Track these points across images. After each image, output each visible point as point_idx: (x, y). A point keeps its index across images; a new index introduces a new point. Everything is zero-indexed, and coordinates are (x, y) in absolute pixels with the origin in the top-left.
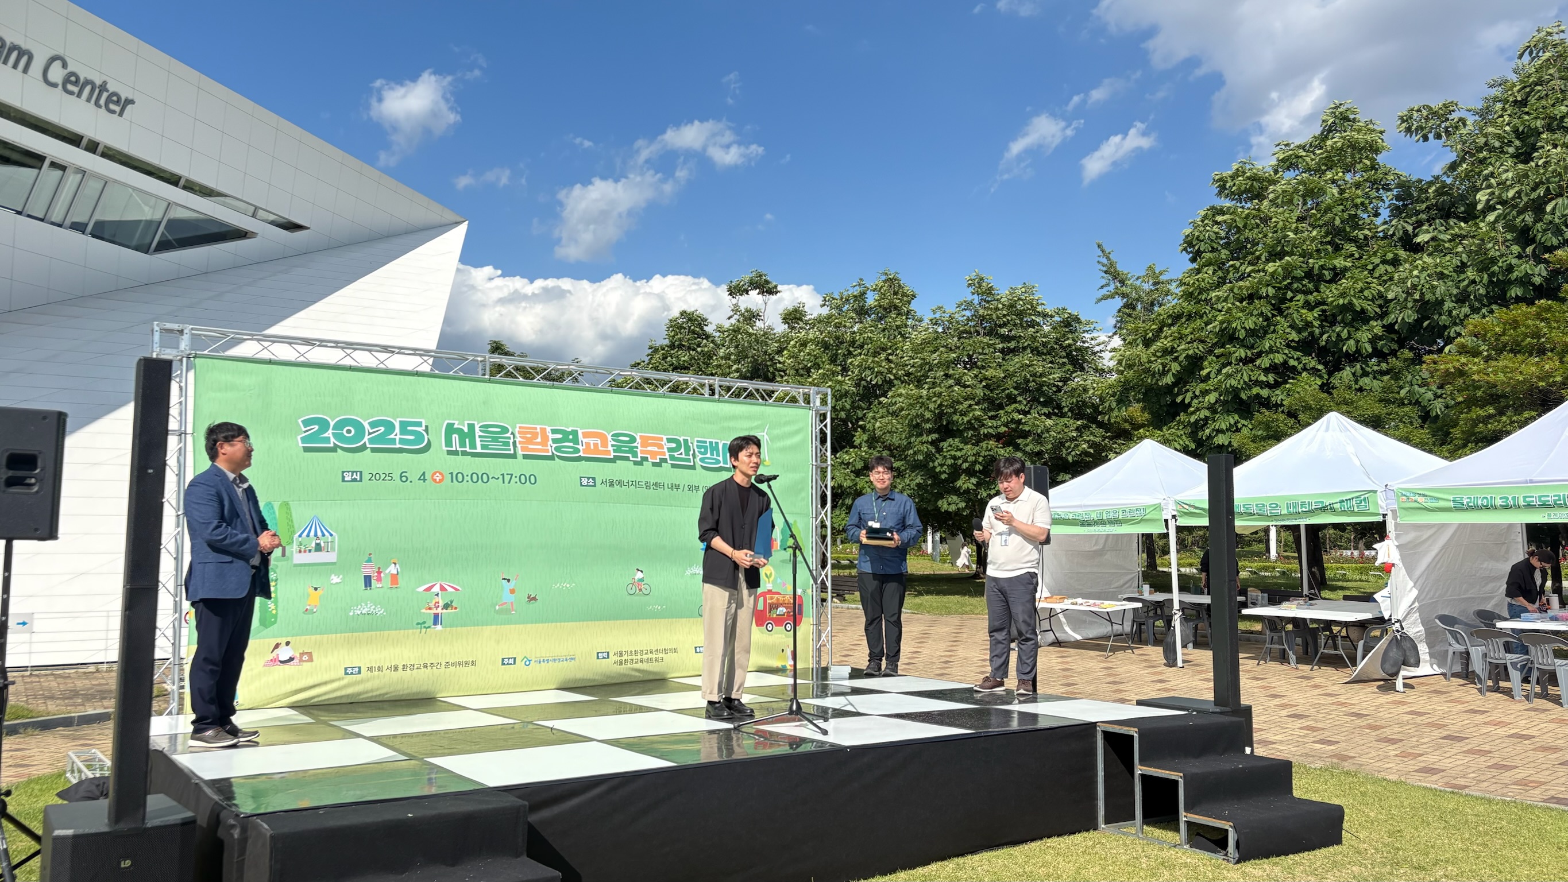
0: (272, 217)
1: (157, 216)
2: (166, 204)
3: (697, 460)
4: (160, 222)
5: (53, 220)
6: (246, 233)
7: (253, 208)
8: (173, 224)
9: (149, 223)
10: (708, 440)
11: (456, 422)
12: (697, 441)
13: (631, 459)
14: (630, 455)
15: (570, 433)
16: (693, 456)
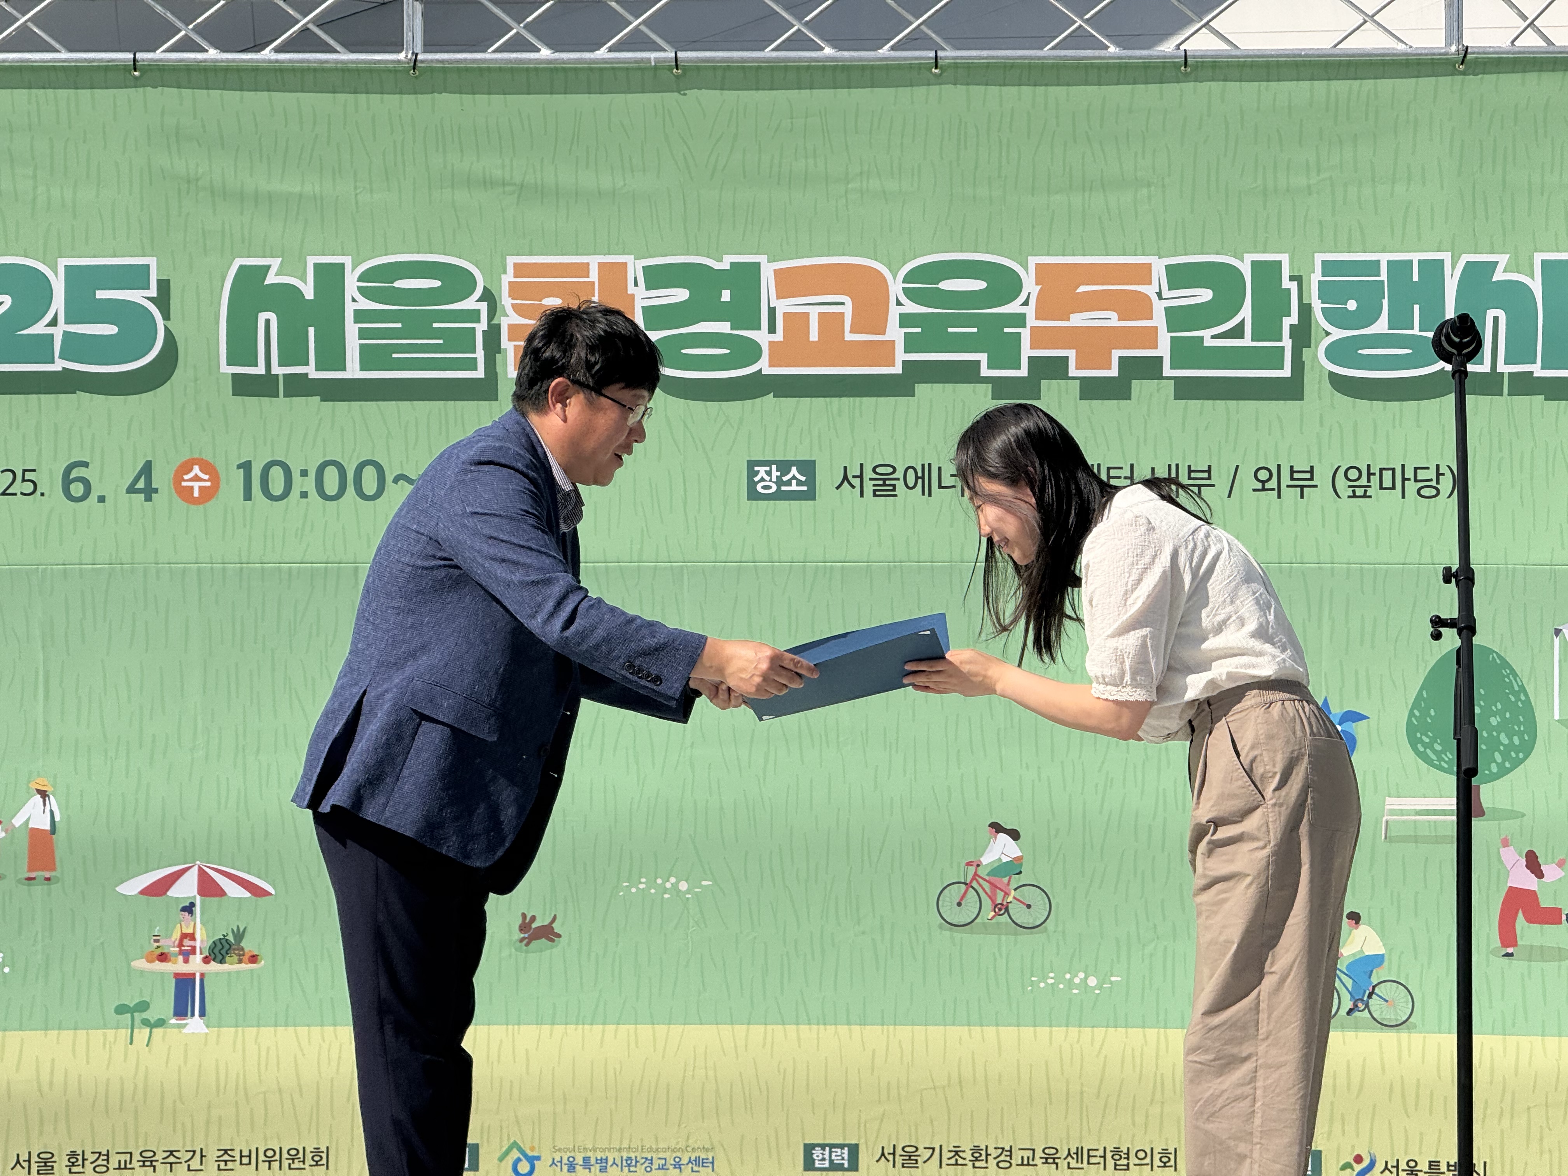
3: (1319, 359)
10: (1384, 258)
11: (275, 263)
12: (1329, 268)
13: (985, 372)
14: (983, 358)
15: (720, 279)
16: (1302, 335)
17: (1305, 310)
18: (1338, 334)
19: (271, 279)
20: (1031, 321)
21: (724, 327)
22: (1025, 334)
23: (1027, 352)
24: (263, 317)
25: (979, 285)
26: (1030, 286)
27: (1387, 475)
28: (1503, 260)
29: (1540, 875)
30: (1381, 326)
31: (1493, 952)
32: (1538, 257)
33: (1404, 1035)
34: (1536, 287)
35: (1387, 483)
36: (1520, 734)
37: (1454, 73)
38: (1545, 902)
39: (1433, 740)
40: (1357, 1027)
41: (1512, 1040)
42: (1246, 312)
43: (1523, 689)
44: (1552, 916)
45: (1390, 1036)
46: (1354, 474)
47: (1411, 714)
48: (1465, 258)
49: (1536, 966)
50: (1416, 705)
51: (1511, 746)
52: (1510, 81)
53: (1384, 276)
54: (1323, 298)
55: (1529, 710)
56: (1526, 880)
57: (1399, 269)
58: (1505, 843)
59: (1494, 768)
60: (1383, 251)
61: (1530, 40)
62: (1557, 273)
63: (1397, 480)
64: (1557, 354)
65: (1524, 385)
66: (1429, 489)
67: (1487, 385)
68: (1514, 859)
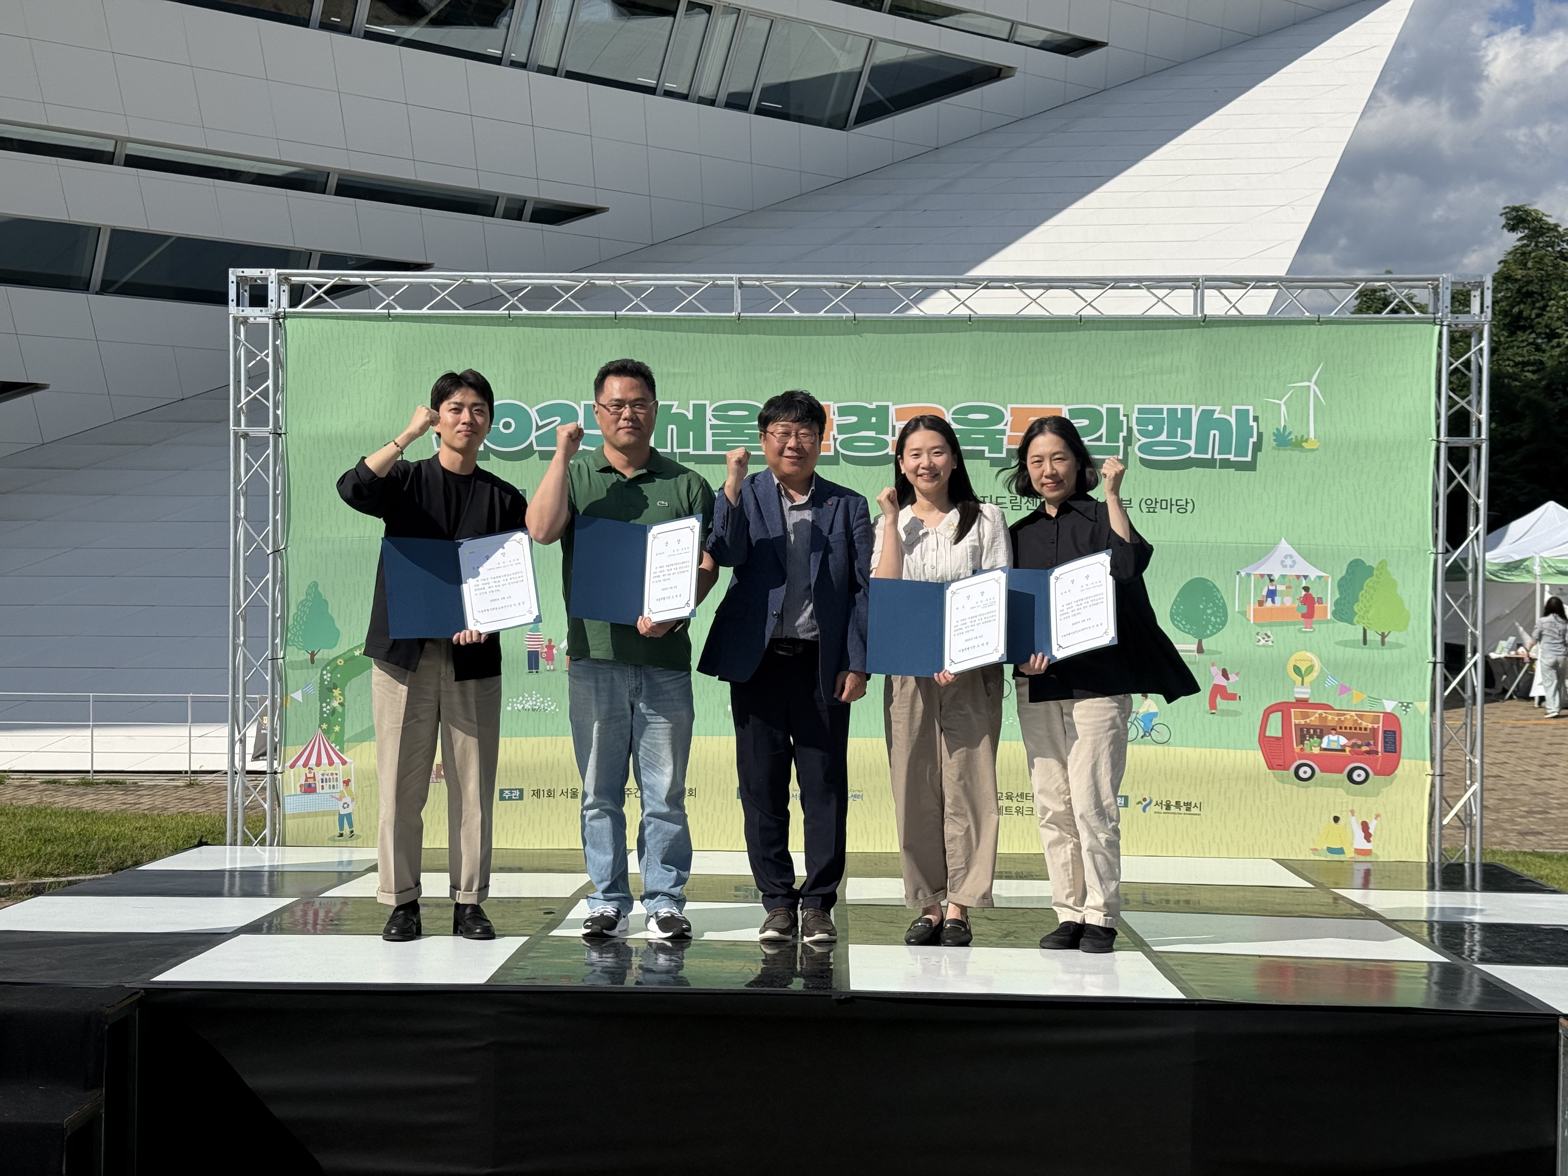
0: (1042, 36)
1: (857, 65)
2: (868, 41)
3: (1135, 451)
4: (861, 73)
5: (702, 94)
6: (1000, 70)
7: (1010, 24)
8: (880, 73)
9: (846, 76)
10: (1165, 407)
11: (676, 403)
12: (1140, 411)
13: (987, 455)
14: (986, 449)
15: (872, 413)
16: (1128, 441)
17: (1130, 430)
18: (1144, 440)
19: (674, 411)
20: (1008, 433)
21: (872, 434)
22: (1005, 438)
23: (1006, 446)
24: (670, 427)
25: (986, 416)
26: (1008, 417)
27: (1164, 503)
28: (1218, 408)
29: (1228, 679)
30: (1163, 437)
31: (1206, 712)
32: (1234, 408)
33: (1166, 748)
34: (1233, 421)
35: (1164, 506)
36: (1220, 618)
37: (1200, 327)
38: (1230, 690)
39: (1181, 620)
40: (1145, 743)
41: (1214, 750)
42: (1103, 430)
43: (1222, 597)
44: (1233, 697)
45: (1160, 748)
46: (1149, 502)
47: (1172, 608)
48: (1201, 408)
49: (1225, 718)
50: (1174, 604)
51: (1216, 623)
52: (1224, 331)
53: (1165, 415)
54: (1138, 424)
55: (1224, 607)
56: (1222, 682)
57: (1172, 412)
58: (1213, 665)
59: (1209, 632)
60: (1166, 404)
61: (1233, 312)
62: (1242, 415)
63: (1168, 505)
64: (1241, 450)
65: (1226, 464)
66: (1182, 509)
67: (1210, 464)
68: (1216, 672)
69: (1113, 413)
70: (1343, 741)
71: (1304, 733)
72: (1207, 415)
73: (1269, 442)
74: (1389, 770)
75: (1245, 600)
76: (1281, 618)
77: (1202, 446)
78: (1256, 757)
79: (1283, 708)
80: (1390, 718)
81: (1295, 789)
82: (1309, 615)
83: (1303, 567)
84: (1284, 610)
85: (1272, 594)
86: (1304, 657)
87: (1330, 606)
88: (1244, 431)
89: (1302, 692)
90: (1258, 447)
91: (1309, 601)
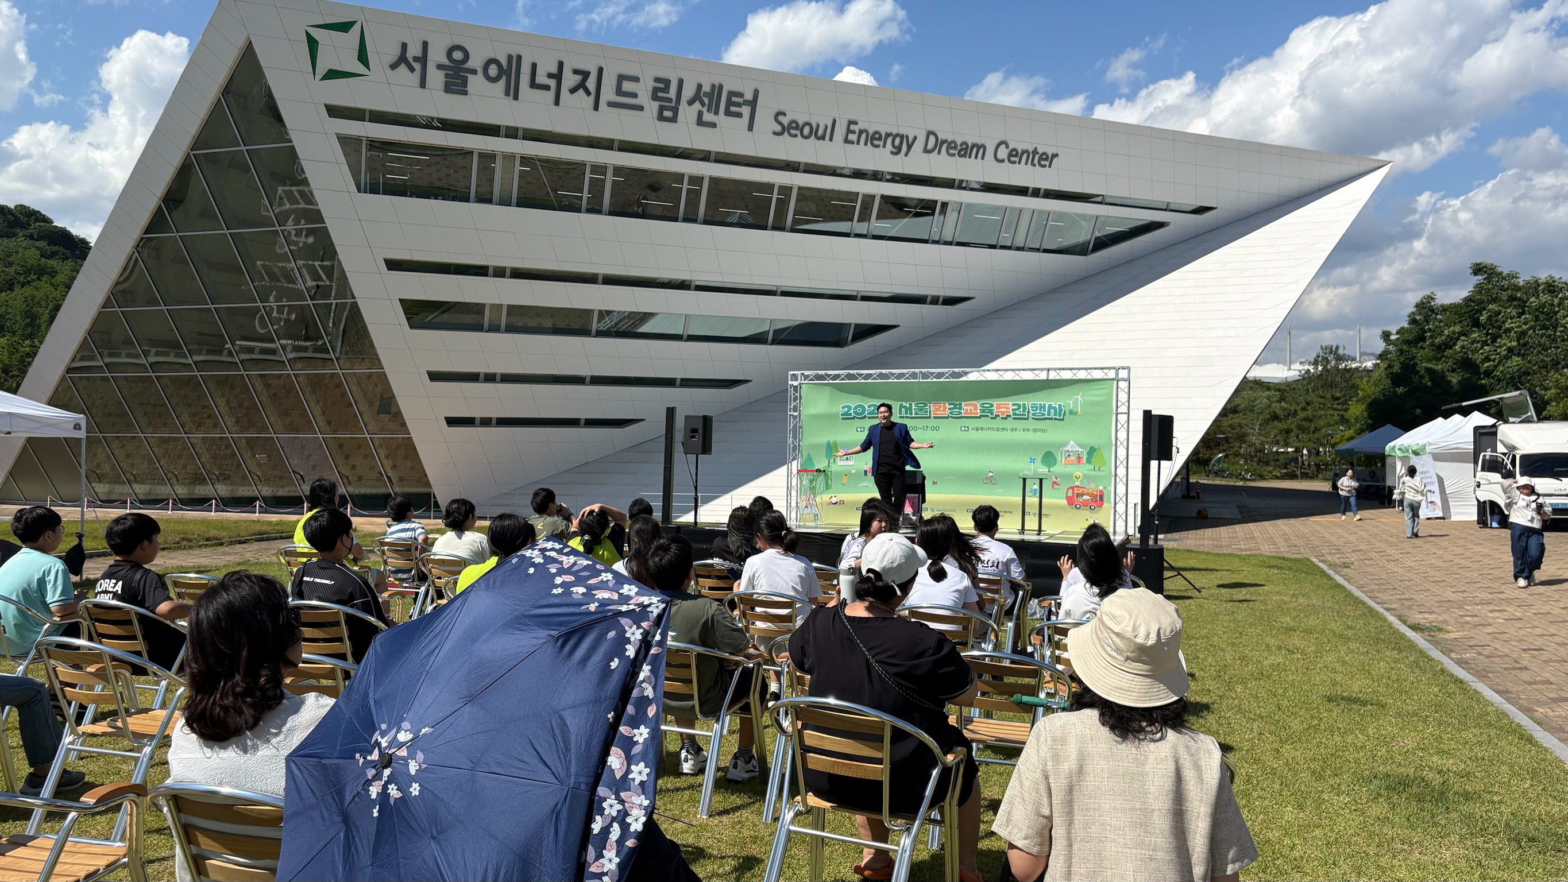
0: (1182, 207)
3: (1030, 414)
5: (1017, 247)
6: (1163, 223)
10: (1039, 403)
12: (1032, 404)
13: (989, 416)
16: (1028, 412)
17: (1029, 409)
18: (1033, 412)
26: (995, 405)
28: (1053, 403)
29: (1057, 479)
30: (1038, 411)
31: (1051, 489)
32: (1058, 403)
34: (1058, 407)
36: (1055, 462)
38: (1058, 483)
39: (1044, 463)
42: (1021, 409)
43: (1055, 456)
44: (1059, 485)
46: (1035, 429)
48: (1049, 403)
50: (1042, 458)
53: (1039, 405)
54: (1031, 408)
55: (1056, 459)
56: (1055, 480)
57: (1041, 404)
58: (1053, 475)
62: (1060, 405)
63: (1040, 430)
64: (1060, 416)
65: (1056, 419)
66: (1044, 432)
67: (1051, 419)
68: (1054, 477)
69: (1024, 404)
70: (1088, 498)
71: (1079, 495)
72: (1050, 406)
73: (1067, 413)
74: (1101, 506)
75: (1061, 457)
76: (1071, 463)
77: (1049, 414)
78: (1065, 502)
79: (1072, 488)
80: (1101, 491)
81: (1076, 511)
82: (1079, 462)
83: (1077, 448)
84: (1072, 460)
85: (1069, 456)
86: (1078, 473)
87: (1085, 459)
88: (1061, 410)
89: (1077, 484)
90: (1064, 414)
91: (1079, 458)
